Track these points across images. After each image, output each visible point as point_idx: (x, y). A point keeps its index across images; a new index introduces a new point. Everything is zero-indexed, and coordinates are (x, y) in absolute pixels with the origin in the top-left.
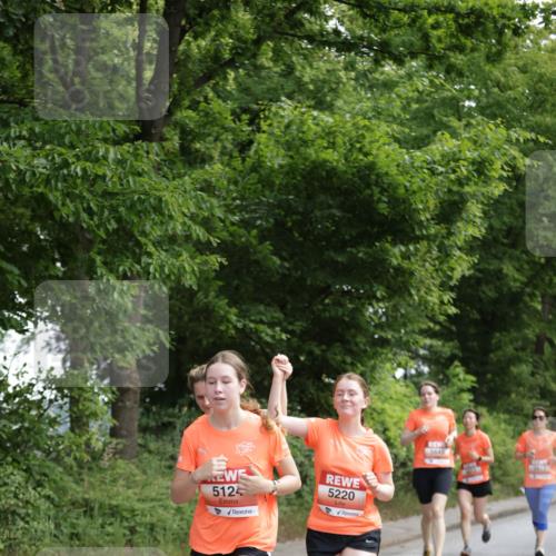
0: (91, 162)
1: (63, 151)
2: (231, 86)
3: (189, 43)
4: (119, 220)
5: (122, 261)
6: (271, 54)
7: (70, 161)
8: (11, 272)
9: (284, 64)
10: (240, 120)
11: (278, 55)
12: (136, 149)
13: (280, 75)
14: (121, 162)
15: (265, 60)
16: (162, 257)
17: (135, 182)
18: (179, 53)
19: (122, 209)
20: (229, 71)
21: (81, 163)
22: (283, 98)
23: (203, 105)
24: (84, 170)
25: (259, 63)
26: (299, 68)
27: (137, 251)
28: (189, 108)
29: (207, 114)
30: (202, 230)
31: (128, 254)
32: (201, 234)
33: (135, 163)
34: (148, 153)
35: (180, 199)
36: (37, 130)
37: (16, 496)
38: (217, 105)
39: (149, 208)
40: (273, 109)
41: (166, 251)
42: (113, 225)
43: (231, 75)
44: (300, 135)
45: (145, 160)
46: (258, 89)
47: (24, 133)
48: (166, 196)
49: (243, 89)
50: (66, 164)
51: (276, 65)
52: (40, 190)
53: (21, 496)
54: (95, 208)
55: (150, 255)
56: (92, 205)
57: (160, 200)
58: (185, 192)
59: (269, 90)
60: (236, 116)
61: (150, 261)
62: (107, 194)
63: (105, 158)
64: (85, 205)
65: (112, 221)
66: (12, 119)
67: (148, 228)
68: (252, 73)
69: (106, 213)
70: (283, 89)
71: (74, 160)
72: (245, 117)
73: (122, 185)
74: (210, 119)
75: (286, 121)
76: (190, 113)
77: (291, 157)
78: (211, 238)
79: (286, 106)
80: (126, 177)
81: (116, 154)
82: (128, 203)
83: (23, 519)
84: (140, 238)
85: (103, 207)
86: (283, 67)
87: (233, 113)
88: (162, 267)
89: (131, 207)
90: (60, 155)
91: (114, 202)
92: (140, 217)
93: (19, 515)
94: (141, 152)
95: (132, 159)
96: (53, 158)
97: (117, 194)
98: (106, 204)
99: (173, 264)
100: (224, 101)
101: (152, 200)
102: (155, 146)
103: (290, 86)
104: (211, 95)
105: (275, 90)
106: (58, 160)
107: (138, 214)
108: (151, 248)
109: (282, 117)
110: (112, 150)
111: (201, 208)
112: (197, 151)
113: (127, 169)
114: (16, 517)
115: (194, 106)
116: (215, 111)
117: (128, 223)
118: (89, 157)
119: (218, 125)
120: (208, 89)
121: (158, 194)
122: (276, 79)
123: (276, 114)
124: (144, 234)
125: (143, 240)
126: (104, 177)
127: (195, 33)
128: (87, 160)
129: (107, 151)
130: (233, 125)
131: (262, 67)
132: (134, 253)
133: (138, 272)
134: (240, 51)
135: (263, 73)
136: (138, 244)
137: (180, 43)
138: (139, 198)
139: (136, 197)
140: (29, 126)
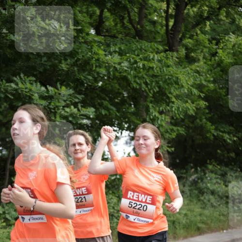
0: (147, 61)
1: (135, 56)
2: (208, 28)
3: (189, 9)
4: (159, 87)
5: (161, 105)
6: (225, 14)
7: (138, 61)
8: (112, 110)
9: (231, 18)
10: (212, 43)
11: (228, 15)
12: (167, 55)
13: (229, 23)
14: (160, 61)
15: (223, 17)
16: (179, 103)
17: (166, 70)
18: (185, 14)
19: (161, 82)
20: (207, 22)
21: (142, 62)
22: (231, 34)
23: (195, 37)
24: (144, 65)
25: (220, 18)
26: (237, 20)
27: (168, 101)
28: (189, 38)
29: (197, 41)
30: (197, 91)
31: (164, 102)
32: (196, 92)
33: (166, 61)
34: (172, 57)
35: (186, 77)
36: (123, 48)
37: (113, 208)
38: (202, 37)
39: (173, 82)
40: (226, 38)
41: (181, 100)
42: (156, 89)
43: (208, 23)
44: (239, 50)
45: (171, 60)
46: (219, 29)
47: (117, 50)
48: (180, 76)
49: (213, 30)
50: (136, 62)
51: (227, 19)
52: (124, 74)
53: (116, 208)
54: (149, 82)
55: (173, 102)
56: (147, 81)
57: (177, 78)
58: (189, 74)
59: (224, 30)
60: (210, 41)
61: (173, 105)
62: (154, 76)
63: (153, 59)
64: (144, 81)
65: (157, 88)
66: (112, 43)
67: (172, 91)
68: (217, 23)
69: (154, 84)
70: (230, 29)
71: (139, 60)
72: (214, 42)
73: (161, 72)
74: (198, 43)
75: (232, 43)
76: (190, 40)
77: (235, 59)
78: (201, 94)
79: (232, 37)
80: (163, 67)
81: (158, 57)
82: (164, 80)
83: (116, 218)
84: (169, 95)
85: (152, 81)
86: (230, 20)
87: (209, 40)
88: (179, 108)
89: (165, 81)
90: (133, 58)
91: (157, 79)
92: (169, 86)
93: (115, 216)
94: (169, 56)
95: (165, 59)
96: (130, 60)
97: (158, 76)
98: (154, 80)
99: (183, 107)
100: (205, 35)
101: (174, 78)
102: (175, 54)
103: (234, 28)
104: (199, 32)
105: (227, 30)
106: (132, 61)
107: (168, 84)
108: (174, 99)
109: (231, 41)
110: (156, 56)
111: (196, 80)
112: (192, 57)
113: (163, 64)
114: (114, 217)
115: (191, 37)
116: (201, 39)
117: (163, 88)
118: (146, 59)
119: (202, 46)
120: (198, 30)
121: (177, 76)
122: (227, 25)
123: (228, 40)
124: (170, 93)
125: (170, 95)
126: (153, 68)
127: (191, 5)
128: (145, 60)
129: (154, 56)
130: (209, 46)
131: (221, 20)
132: (166, 102)
133: (168, 110)
134: (211, 13)
135: (222, 23)
136: (168, 98)
137: (185, 10)
138: (169, 78)
139: (167, 77)
140: (119, 46)
